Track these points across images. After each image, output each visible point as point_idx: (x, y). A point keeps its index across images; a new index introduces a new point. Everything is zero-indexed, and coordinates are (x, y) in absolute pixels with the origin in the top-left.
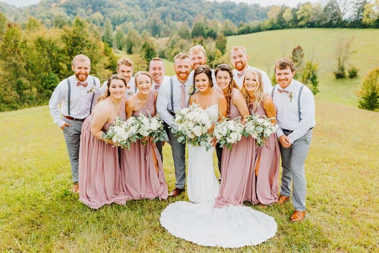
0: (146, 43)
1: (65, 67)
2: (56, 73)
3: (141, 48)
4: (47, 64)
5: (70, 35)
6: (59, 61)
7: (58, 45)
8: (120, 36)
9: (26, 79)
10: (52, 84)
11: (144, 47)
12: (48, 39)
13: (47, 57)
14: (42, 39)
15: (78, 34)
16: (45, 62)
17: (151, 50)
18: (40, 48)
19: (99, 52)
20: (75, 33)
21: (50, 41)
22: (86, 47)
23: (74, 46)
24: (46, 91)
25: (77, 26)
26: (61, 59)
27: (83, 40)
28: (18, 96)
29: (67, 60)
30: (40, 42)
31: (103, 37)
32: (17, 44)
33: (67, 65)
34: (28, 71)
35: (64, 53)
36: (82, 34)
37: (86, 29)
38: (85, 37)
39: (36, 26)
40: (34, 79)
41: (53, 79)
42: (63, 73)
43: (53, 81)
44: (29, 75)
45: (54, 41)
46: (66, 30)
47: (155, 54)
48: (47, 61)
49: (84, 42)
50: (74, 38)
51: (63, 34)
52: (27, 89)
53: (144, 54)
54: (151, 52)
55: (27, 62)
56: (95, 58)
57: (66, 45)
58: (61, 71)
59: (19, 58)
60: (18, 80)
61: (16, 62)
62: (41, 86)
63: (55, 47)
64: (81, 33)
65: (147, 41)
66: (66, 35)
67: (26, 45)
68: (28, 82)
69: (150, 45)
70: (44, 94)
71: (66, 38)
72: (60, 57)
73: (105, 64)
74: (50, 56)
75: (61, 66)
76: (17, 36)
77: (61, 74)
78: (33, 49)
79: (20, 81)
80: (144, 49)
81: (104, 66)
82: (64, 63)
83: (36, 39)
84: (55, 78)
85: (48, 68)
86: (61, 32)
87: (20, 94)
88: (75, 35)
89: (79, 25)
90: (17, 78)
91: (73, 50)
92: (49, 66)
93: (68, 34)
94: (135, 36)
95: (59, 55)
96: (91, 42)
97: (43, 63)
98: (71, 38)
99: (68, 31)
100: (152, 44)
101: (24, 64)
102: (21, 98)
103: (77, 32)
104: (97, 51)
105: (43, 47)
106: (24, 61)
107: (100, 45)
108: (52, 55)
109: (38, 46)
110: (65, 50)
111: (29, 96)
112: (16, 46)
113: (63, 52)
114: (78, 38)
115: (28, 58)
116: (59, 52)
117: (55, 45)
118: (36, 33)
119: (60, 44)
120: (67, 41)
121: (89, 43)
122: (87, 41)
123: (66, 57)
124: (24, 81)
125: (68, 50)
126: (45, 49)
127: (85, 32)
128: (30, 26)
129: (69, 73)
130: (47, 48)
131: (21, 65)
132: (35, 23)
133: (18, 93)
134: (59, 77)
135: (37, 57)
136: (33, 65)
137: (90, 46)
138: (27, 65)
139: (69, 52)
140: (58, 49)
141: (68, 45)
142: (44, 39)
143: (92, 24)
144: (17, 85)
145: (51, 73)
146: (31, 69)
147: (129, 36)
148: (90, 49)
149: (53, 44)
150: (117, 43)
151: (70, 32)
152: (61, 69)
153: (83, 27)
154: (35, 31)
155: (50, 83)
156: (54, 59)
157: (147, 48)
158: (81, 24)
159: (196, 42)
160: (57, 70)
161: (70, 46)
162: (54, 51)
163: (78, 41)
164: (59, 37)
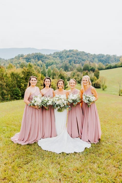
0: (61, 74)
1: (23, 85)
2: (19, 88)
3: (58, 76)
4: (15, 84)
5: (26, 71)
6: (21, 83)
7: (20, 75)
8: (49, 71)
9: (5, 90)
10: (17, 93)
11: (59, 76)
12: (16, 73)
13: (15, 81)
14: (13, 73)
15: (30, 70)
16: (15, 83)
17: (63, 77)
18: (13, 77)
19: (39, 78)
20: (28, 70)
21: (17, 74)
23: (28, 76)
24: (14, 96)
25: (29, 67)
26: (21, 82)
27: (32, 73)
28: (2, 98)
29: (24, 82)
30: (13, 74)
31: (42, 72)
32: (3, 75)
33: (24, 84)
34: (7, 87)
35: (23, 79)
37: (33, 68)
38: (32, 72)
39: (12, 67)
40: (9, 91)
41: (17, 90)
42: (22, 88)
43: (18, 91)
44: (7, 89)
46: (24, 69)
47: (65, 79)
48: (15, 82)
50: (27, 72)
51: (23, 71)
52: (6, 95)
54: (63, 78)
55: (7, 83)
57: (24, 75)
58: (21, 87)
59: (3, 81)
60: (2, 91)
61: (2, 83)
62: (12, 94)
64: (31, 70)
65: (61, 73)
66: (24, 71)
67: (7, 76)
68: (7, 92)
69: (62, 75)
70: (13, 97)
71: (24, 72)
73: (41, 84)
74: (17, 80)
75: (22, 85)
76: (3, 72)
77: (21, 88)
78: (9, 77)
79: (3, 91)
81: (41, 85)
83: (11, 73)
84: (19, 90)
85: (15, 86)
86: (22, 70)
87: (3, 97)
88: (28, 71)
90: (2, 90)
91: (27, 77)
92: (16, 85)
94: (56, 71)
95: (21, 80)
96: (35, 74)
97: (14, 84)
98: (26, 72)
99: (25, 69)
100: (63, 75)
101: (5, 84)
102: (3, 99)
103: (29, 70)
105: (14, 76)
106: (5, 82)
107: (39, 75)
109: (12, 76)
111: (7, 98)
112: (2, 76)
113: (22, 78)
114: (29, 72)
115: (7, 81)
117: (19, 76)
118: (11, 71)
119: (21, 75)
120: (24, 73)
122: (33, 74)
123: (23, 81)
124: (5, 91)
125: (25, 78)
126: (15, 77)
127: (33, 70)
128: (9, 67)
129: (24, 88)
130: (16, 77)
131: (4, 85)
132: (11, 66)
133: (2, 97)
134: (20, 90)
135: (11, 81)
136: (9, 84)
138: (7, 84)
140: (20, 77)
141: (25, 75)
142: (14, 73)
143: (37, 66)
144: (2, 93)
145: (17, 88)
146: (8, 86)
147: (53, 71)
149: (18, 75)
150: (48, 74)
152: (21, 86)
154: (11, 70)
155: (16, 93)
156: (18, 82)
157: (61, 76)
158: (31, 66)
159: (84, 73)
160: (20, 87)
161: (26, 76)
162: (18, 78)
163: (29, 74)
164: (21, 72)
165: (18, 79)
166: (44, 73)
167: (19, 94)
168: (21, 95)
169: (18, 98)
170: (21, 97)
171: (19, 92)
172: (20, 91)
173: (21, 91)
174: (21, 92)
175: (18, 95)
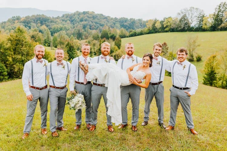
1: (10, 59)
2: (4, 63)
3: (65, 46)
5: (14, 38)
6: (7, 56)
7: (4, 45)
8: (55, 39)
11: (67, 46)
15: (20, 37)
17: (72, 47)
20: (17, 37)
22: (24, 46)
23: (16, 45)
25: (18, 32)
27: (23, 41)
29: (11, 54)
31: (45, 40)
33: (12, 58)
35: (10, 50)
36: (22, 38)
37: (25, 34)
38: (24, 39)
42: (9, 63)
45: (2, 43)
46: (11, 35)
47: (75, 49)
49: (23, 42)
50: (16, 40)
51: (9, 38)
53: (67, 49)
54: (72, 48)
56: (30, 53)
63: (3, 46)
65: (69, 42)
69: (71, 44)
71: (11, 40)
72: (7, 53)
75: (8, 59)
77: (7, 64)
80: (68, 47)
82: (9, 56)
84: (3, 67)
86: (7, 36)
88: (17, 38)
89: (20, 32)
93: (12, 37)
94: (64, 39)
95: (6, 51)
98: (14, 40)
100: (73, 43)
103: (19, 36)
104: (33, 48)
108: (1, 52)
110: (10, 48)
113: (8, 49)
114: (19, 40)
116: (5, 49)
117: (2, 45)
119: (7, 44)
120: (12, 42)
121: (26, 43)
122: (26, 42)
123: (10, 53)
125: (13, 48)
127: (24, 36)
129: (13, 63)
137: (27, 45)
139: (13, 50)
140: (5, 47)
141: (12, 45)
143: (38, 32)
147: (61, 39)
148: (28, 47)
150: (54, 43)
151: (14, 36)
152: (7, 61)
153: (22, 33)
156: (2, 54)
157: (69, 46)
158: (21, 31)
159: (101, 41)
160: (5, 61)
161: (14, 46)
162: (2, 49)
163: (19, 42)
164: (6, 40)
165: (1, 51)
166: (49, 42)
167: (4, 72)
168: (7, 73)
169: (2, 77)
170: (7, 76)
171: (4, 69)
172: (5, 67)
173: (7, 68)
174: (6, 70)
175: (2, 74)
